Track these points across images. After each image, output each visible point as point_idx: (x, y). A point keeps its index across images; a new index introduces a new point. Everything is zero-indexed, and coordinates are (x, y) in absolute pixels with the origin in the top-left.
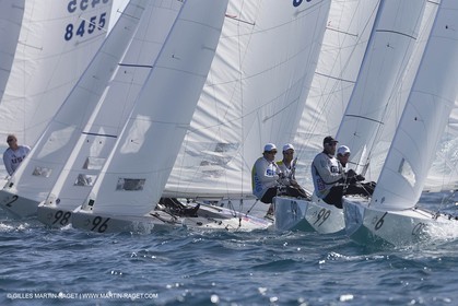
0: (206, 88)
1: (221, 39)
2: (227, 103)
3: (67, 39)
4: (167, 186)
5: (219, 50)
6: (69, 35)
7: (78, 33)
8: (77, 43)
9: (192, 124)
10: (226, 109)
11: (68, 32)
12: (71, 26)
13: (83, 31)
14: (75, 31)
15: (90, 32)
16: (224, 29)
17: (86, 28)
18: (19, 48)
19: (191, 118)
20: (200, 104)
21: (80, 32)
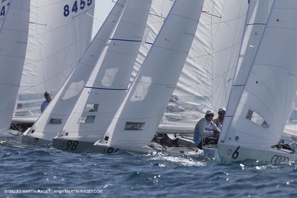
0: (188, 60)
1: (199, 27)
2: (202, 69)
3: (65, 15)
4: (160, 126)
5: (197, 34)
6: (67, 13)
7: (73, 10)
8: (74, 17)
9: (178, 84)
10: (200, 73)
11: (65, 10)
12: (67, 6)
13: (77, 9)
14: (70, 9)
15: (82, 8)
16: (201, 20)
17: (79, 6)
18: (31, 26)
19: (177, 80)
20: (184, 70)
21: (75, 9)
